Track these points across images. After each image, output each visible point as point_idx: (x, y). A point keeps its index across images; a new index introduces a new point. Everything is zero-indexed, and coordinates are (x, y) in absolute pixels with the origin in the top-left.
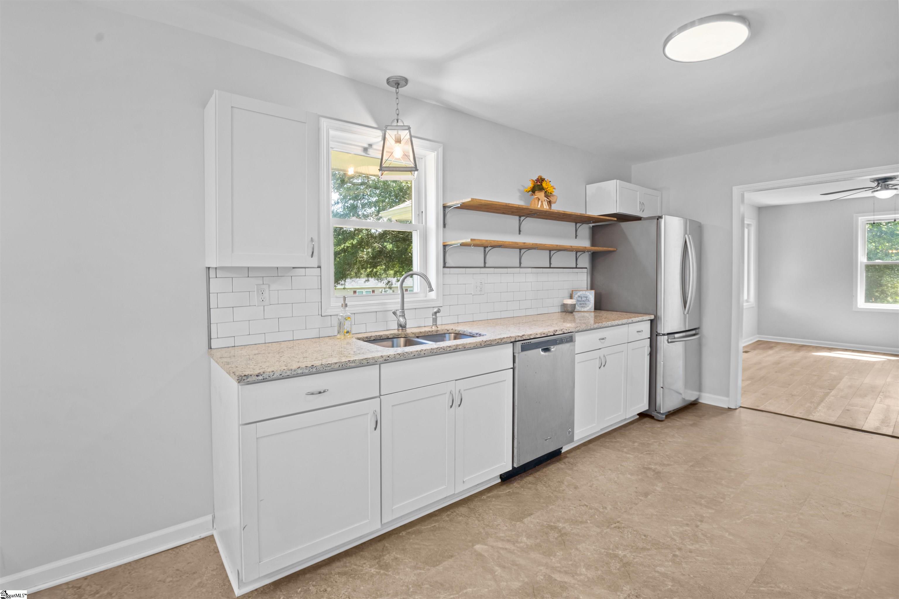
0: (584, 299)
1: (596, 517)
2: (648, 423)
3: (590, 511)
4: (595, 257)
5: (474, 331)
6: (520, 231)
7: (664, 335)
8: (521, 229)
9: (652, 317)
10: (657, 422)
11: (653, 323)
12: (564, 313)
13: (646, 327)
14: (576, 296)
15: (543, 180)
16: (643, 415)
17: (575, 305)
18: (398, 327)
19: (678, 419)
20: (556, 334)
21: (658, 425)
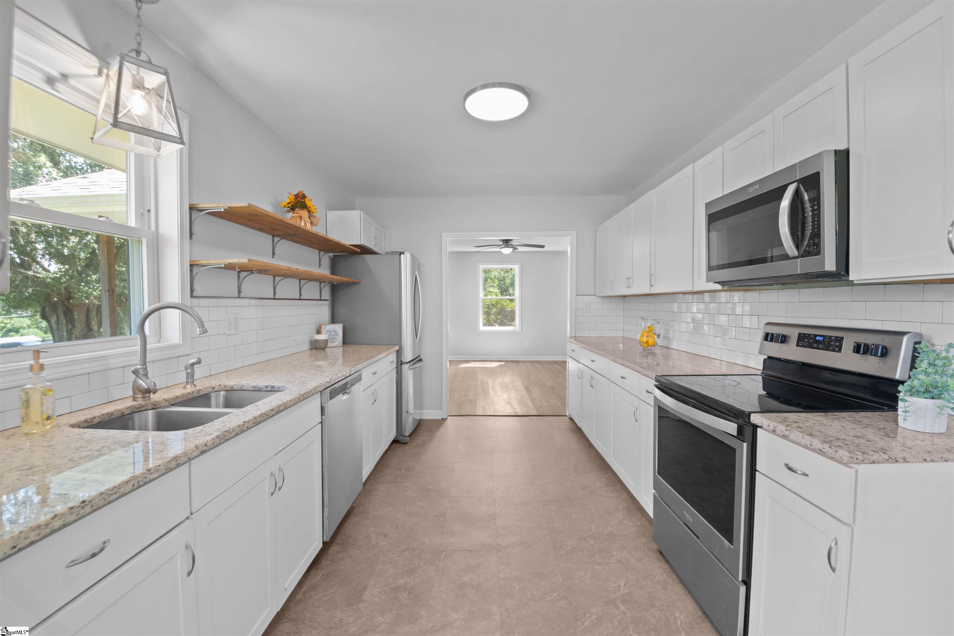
0: (332, 333)
1: (423, 556)
2: (399, 449)
3: (414, 553)
4: (335, 288)
5: (261, 382)
6: (274, 254)
7: (407, 363)
8: (276, 252)
9: (397, 348)
10: (404, 446)
11: (399, 353)
12: (314, 351)
13: (393, 357)
14: (325, 330)
15: (304, 197)
16: (395, 442)
17: (327, 340)
18: (134, 393)
19: (417, 438)
20: (351, 374)
21: (407, 448)
